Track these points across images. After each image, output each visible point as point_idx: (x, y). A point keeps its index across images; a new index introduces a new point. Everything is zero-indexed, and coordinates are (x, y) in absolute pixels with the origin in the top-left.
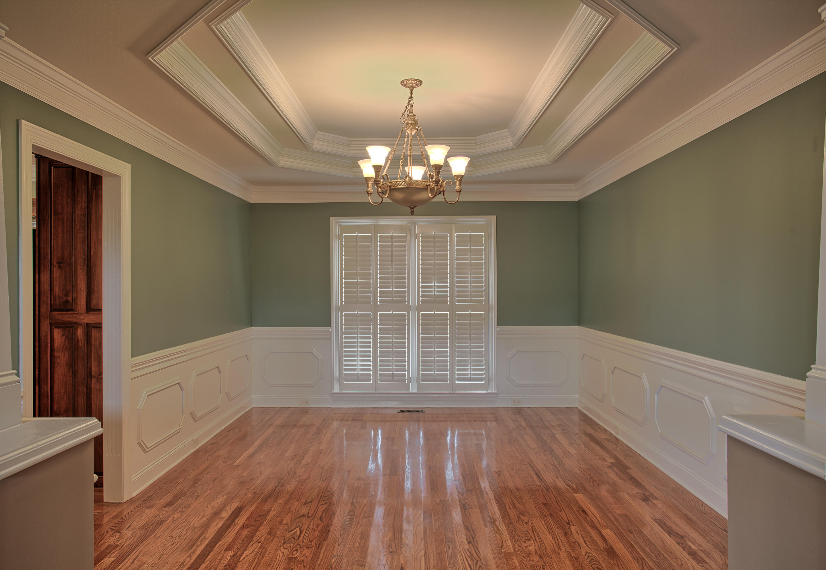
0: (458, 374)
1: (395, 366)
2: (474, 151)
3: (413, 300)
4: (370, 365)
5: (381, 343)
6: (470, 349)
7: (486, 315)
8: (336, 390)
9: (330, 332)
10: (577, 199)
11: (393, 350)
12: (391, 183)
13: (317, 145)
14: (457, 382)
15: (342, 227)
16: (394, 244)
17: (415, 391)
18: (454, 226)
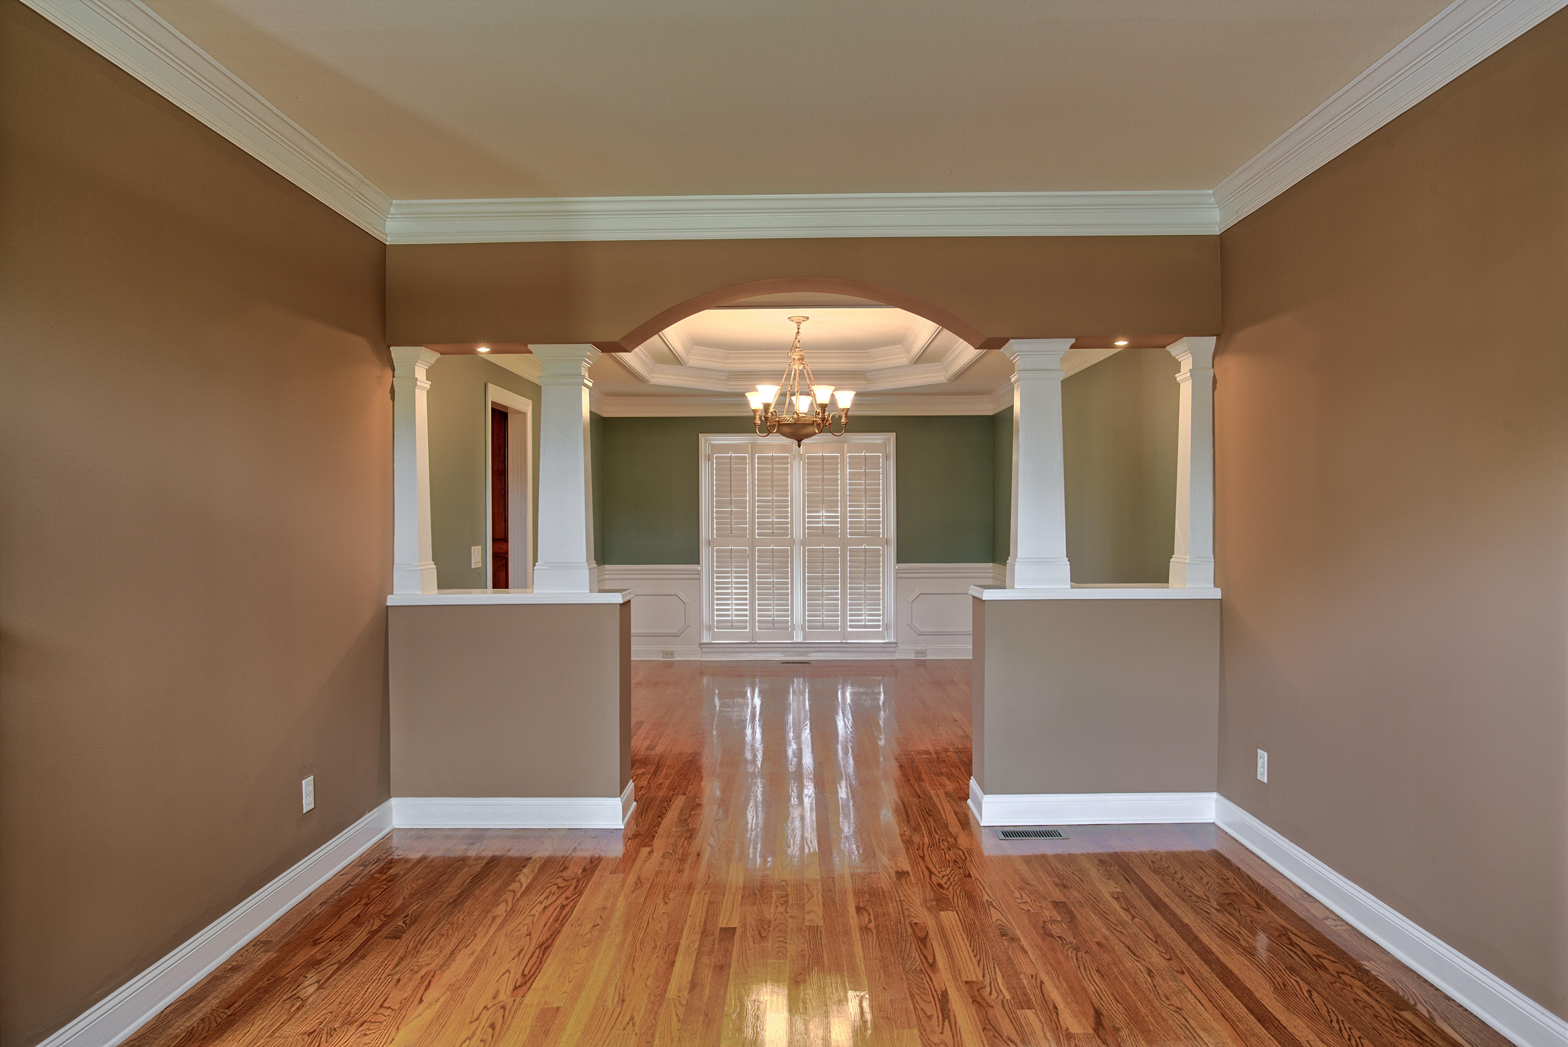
0: (850, 621)
1: (777, 611)
2: (867, 365)
3: (798, 532)
4: (746, 610)
5: (759, 583)
6: (865, 590)
7: (883, 549)
8: (705, 640)
9: (699, 571)
10: (991, 414)
11: (773, 592)
12: (779, 418)
13: (692, 361)
14: (849, 629)
15: (713, 445)
16: (775, 466)
17: (800, 640)
18: (846, 446)
